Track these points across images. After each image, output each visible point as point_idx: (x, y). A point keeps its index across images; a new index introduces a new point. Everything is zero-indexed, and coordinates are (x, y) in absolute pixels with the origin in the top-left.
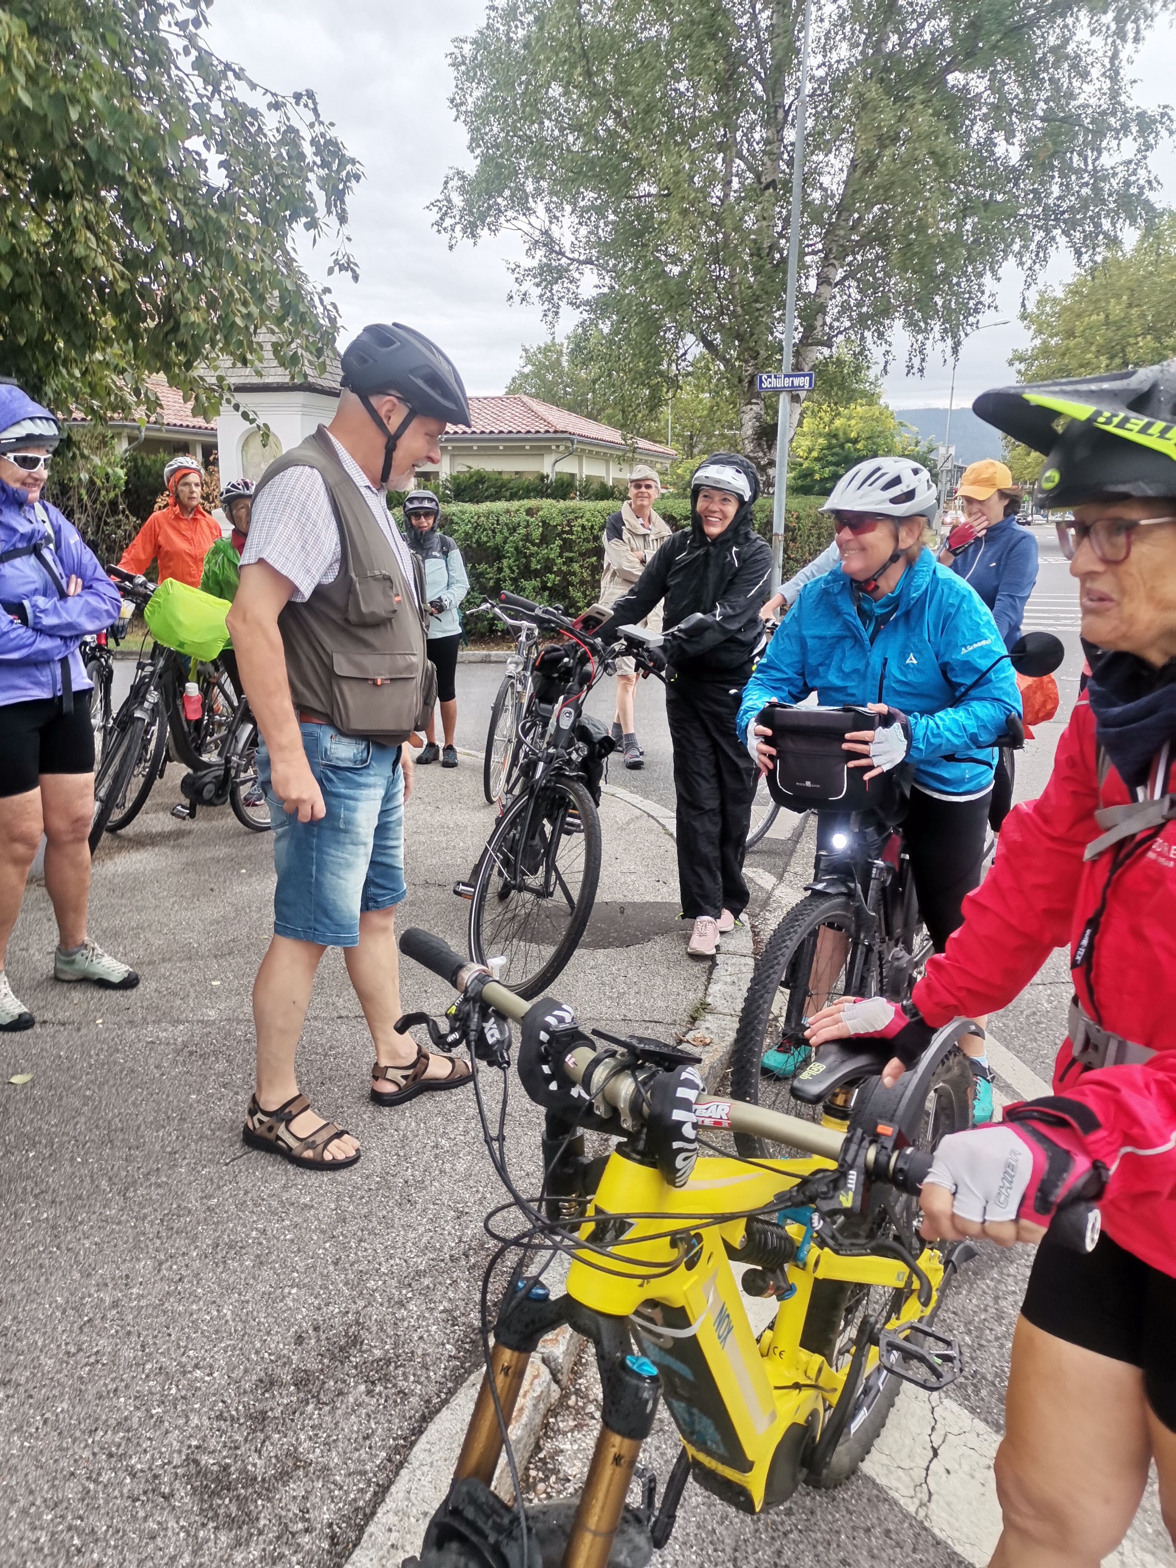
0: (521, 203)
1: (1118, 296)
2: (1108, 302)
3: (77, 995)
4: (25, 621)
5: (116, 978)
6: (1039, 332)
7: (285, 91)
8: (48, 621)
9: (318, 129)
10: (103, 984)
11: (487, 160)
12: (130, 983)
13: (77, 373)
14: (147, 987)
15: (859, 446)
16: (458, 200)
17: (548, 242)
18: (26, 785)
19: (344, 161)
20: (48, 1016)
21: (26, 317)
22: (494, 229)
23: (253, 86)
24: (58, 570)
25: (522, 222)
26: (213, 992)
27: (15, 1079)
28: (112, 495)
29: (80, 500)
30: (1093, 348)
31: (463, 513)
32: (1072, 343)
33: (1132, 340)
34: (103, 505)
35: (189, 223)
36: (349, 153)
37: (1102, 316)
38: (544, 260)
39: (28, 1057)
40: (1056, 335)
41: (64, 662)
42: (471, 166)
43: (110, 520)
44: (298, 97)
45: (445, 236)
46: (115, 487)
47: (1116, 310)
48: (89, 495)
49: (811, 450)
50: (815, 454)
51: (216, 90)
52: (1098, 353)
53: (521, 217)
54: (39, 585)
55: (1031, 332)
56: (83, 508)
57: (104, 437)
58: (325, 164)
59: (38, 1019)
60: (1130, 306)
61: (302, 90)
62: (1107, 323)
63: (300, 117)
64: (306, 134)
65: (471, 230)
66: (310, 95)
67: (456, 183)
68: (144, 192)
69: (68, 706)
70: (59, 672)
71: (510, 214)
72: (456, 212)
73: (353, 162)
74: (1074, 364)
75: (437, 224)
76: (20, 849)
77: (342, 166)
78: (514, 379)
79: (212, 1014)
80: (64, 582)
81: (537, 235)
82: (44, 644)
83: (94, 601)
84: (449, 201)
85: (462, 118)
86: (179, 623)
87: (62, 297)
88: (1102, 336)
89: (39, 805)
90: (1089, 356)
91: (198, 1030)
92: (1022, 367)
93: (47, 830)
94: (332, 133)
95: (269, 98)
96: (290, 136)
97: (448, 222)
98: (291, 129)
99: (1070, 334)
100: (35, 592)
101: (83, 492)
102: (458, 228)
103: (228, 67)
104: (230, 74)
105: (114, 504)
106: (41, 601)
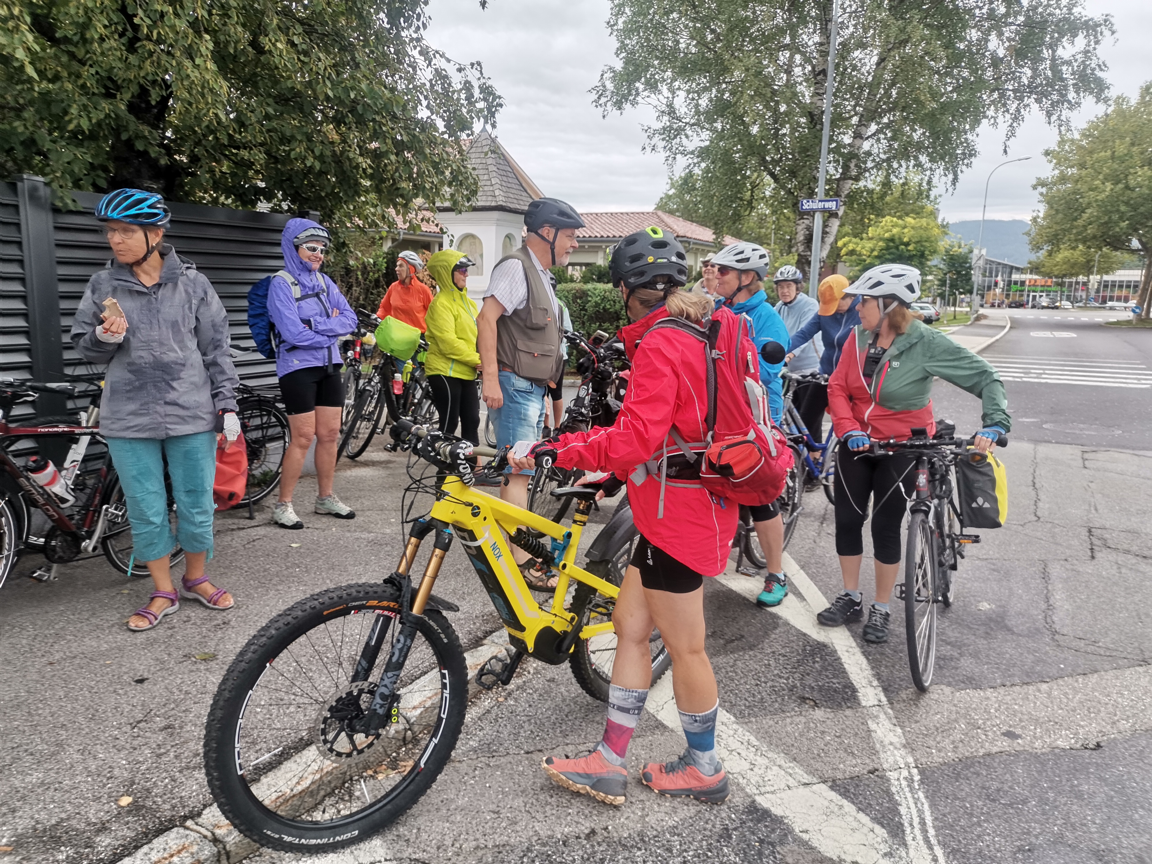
0: (652, 86)
1: (1122, 137)
2: (1114, 142)
3: (325, 519)
4: (311, 328)
5: (344, 513)
6: (1058, 163)
7: (466, 62)
8: (321, 328)
9: (482, 81)
10: (338, 516)
11: (627, 62)
12: (351, 516)
13: (352, 207)
14: (358, 519)
15: (910, 248)
16: (610, 86)
17: (671, 111)
18: (307, 409)
19: (495, 98)
20: (310, 525)
21: (326, 182)
22: (634, 103)
23: (449, 61)
24: (327, 305)
25: (653, 99)
26: (390, 523)
27: (293, 545)
28: (376, 275)
29: (357, 278)
30: (1101, 177)
31: (595, 289)
32: (1084, 172)
33: (1132, 171)
34: (370, 282)
35: (405, 139)
36: (498, 93)
37: (1109, 153)
38: (668, 124)
39: (299, 538)
40: (1073, 167)
41: (329, 348)
42: (619, 65)
43: (374, 291)
44: (472, 65)
45: (600, 110)
46: (379, 270)
47: (1121, 149)
48: (362, 275)
49: (872, 250)
50: (875, 253)
51: (429, 64)
52: (1106, 179)
53: (653, 95)
54: (318, 311)
55: (1052, 164)
56: (358, 284)
57: (374, 238)
58: (485, 99)
59: (305, 525)
60: (1133, 144)
61: (474, 61)
62: (1113, 157)
63: (473, 76)
64: (476, 84)
65: (619, 105)
66: (479, 64)
67: (609, 75)
68: (384, 125)
69: (331, 370)
70: (326, 353)
71: (646, 93)
72: (608, 93)
73: (500, 97)
74: (1085, 188)
75: (595, 101)
76: (303, 441)
77: (494, 100)
78: (661, 199)
79: (388, 531)
80: (330, 311)
81: (664, 108)
82: (319, 338)
83: (343, 319)
84: (604, 87)
85: (615, 33)
86: (392, 339)
87: (344, 172)
88: (1108, 168)
89: (314, 420)
90: (1097, 182)
91: (380, 535)
92: (1044, 190)
93: (316, 433)
94: (489, 83)
95: (457, 66)
96: (468, 86)
97: (603, 100)
98: (467, 82)
99: (1082, 166)
100: (316, 314)
101: (359, 273)
102: (609, 104)
103: (437, 52)
104: (437, 56)
105: (377, 281)
106: (318, 318)
